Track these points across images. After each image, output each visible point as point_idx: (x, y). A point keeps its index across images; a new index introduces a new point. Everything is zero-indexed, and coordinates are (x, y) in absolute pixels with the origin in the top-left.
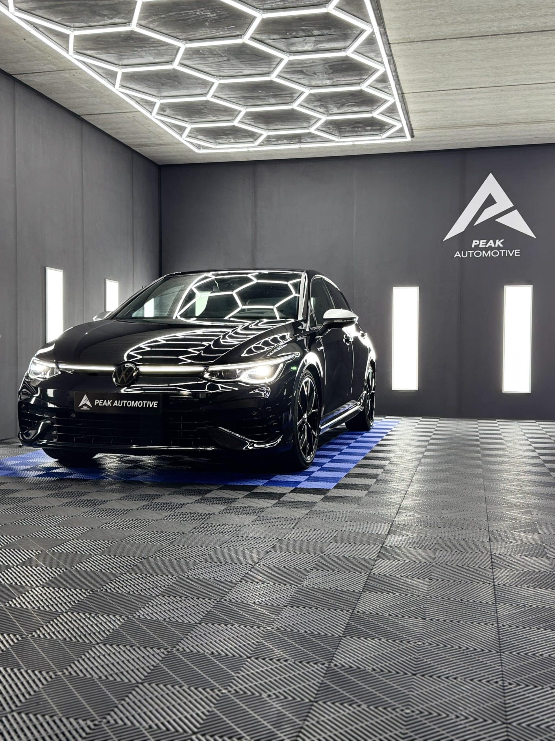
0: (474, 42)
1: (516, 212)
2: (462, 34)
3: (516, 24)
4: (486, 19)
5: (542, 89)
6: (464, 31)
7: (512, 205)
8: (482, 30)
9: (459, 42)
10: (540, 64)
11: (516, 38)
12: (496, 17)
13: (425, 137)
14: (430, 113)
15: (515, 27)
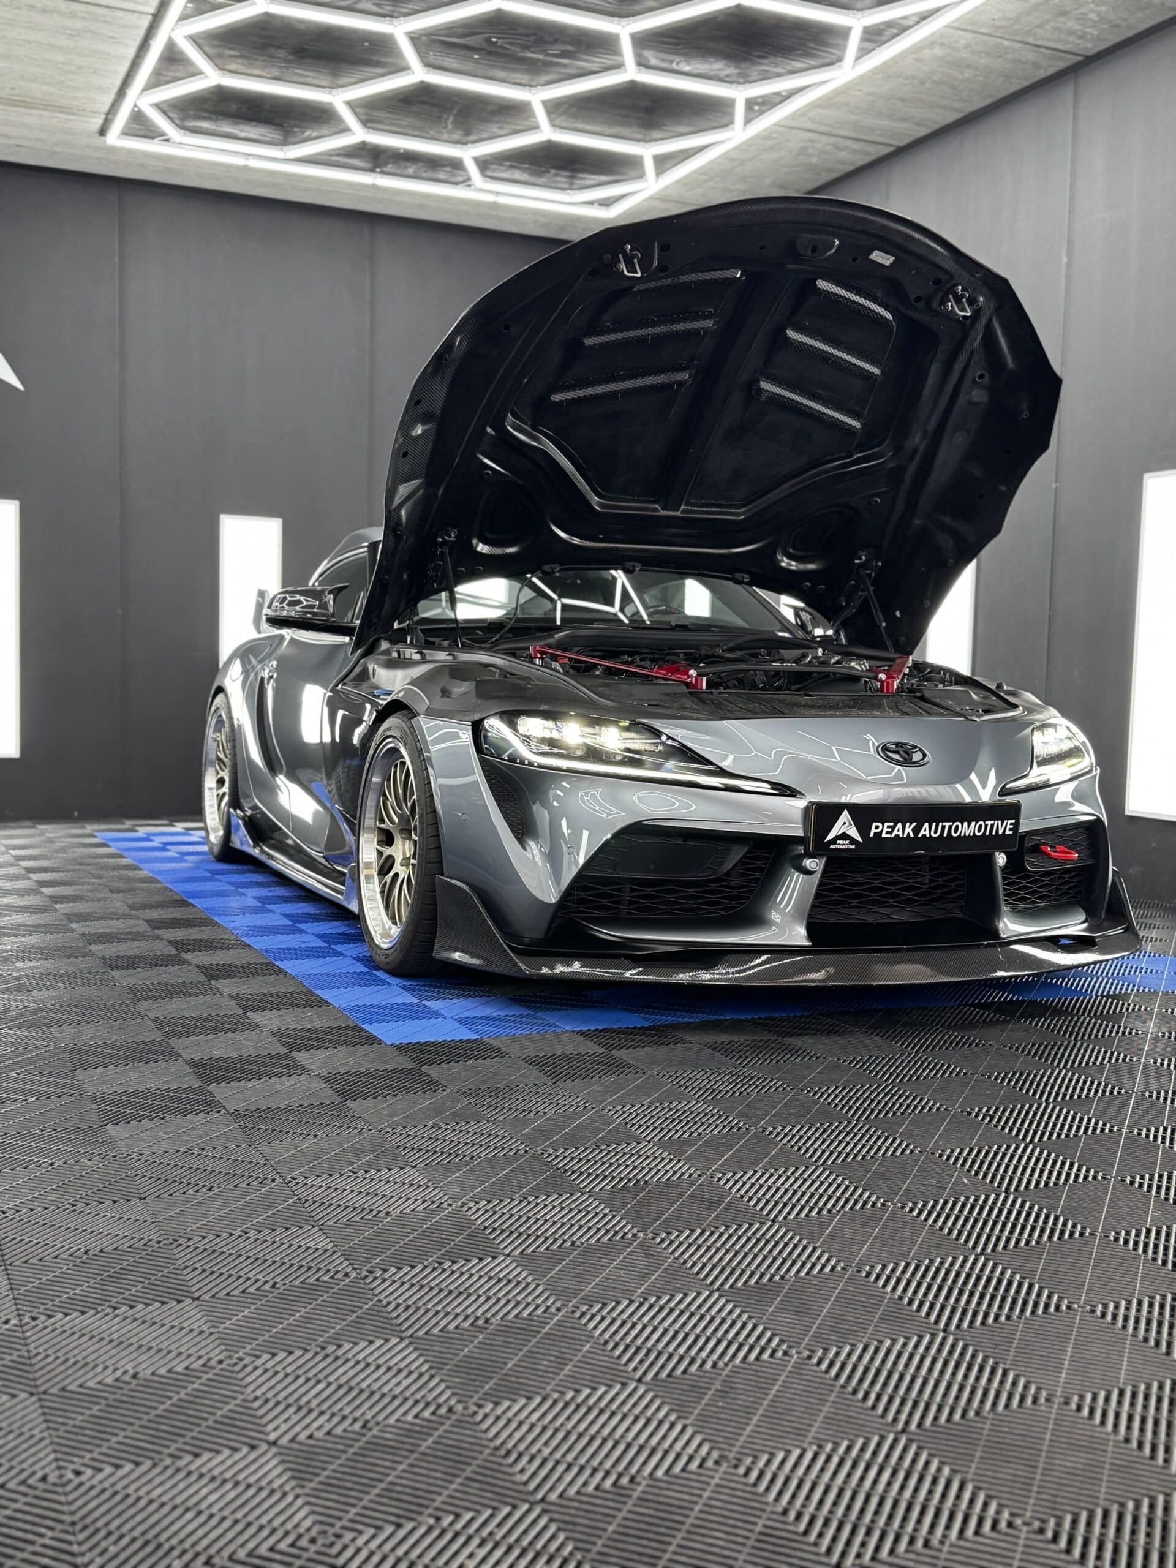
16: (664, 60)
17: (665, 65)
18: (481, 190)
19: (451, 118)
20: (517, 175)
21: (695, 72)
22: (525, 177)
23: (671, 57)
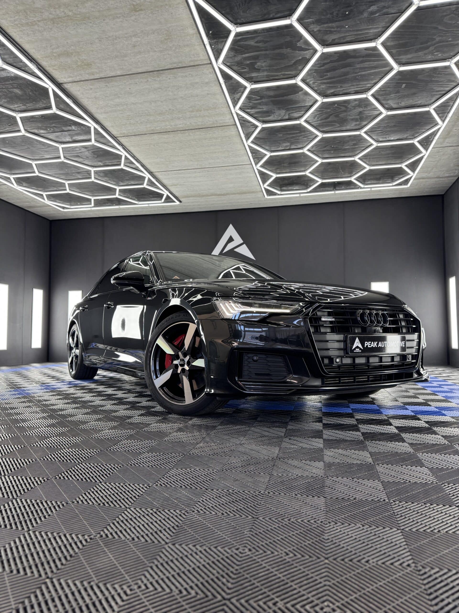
0: (165, 136)
1: (244, 245)
2: (153, 130)
3: (180, 124)
4: (158, 119)
5: (230, 170)
6: (152, 128)
7: (242, 242)
8: (163, 127)
9: (156, 137)
10: (215, 152)
11: (187, 134)
12: (163, 118)
13: (188, 202)
14: (179, 186)
15: (181, 126)
16: (383, 138)
17: (384, 139)
18: (364, 188)
19: (341, 171)
20: (373, 182)
21: (396, 139)
22: (375, 182)
23: (385, 136)
